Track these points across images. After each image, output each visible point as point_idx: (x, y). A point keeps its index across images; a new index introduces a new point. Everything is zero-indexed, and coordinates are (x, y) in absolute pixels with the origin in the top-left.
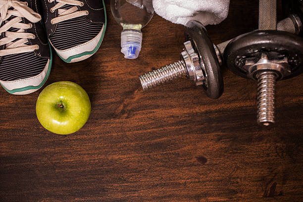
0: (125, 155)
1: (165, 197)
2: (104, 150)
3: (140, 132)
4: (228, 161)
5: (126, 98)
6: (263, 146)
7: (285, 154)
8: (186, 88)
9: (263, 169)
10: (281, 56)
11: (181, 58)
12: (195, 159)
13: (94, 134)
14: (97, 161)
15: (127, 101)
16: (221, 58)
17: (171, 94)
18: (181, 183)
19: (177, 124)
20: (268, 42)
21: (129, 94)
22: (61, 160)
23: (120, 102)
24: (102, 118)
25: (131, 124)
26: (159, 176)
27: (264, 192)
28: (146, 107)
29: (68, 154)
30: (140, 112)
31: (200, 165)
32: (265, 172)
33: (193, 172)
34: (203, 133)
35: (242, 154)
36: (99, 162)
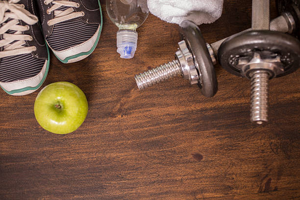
0: (122, 152)
1: (162, 194)
2: (102, 149)
3: (137, 130)
4: (223, 158)
5: (123, 97)
6: (258, 143)
7: (279, 150)
8: (182, 86)
9: (258, 165)
10: (274, 55)
11: (176, 58)
12: (192, 156)
13: (92, 133)
14: (95, 159)
15: (124, 100)
16: (215, 57)
17: (167, 92)
18: (177, 179)
19: (173, 121)
20: (260, 41)
21: (126, 92)
22: (60, 159)
23: (117, 101)
24: (99, 117)
25: (128, 122)
26: (155, 173)
27: (259, 188)
28: (142, 106)
29: (67, 153)
30: (136, 110)
31: (196, 162)
32: (260, 168)
33: (190, 168)
34: (198, 130)
35: (237, 150)
36: (97, 160)
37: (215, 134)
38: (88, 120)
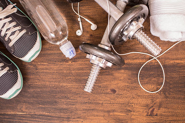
0: (70, 83)
1: (90, 110)
2: (58, 80)
3: (80, 71)
4: (128, 93)
6: (150, 87)
7: (162, 92)
9: (148, 100)
12: (110, 90)
13: (53, 70)
18: (100, 103)
22: (33, 83)
24: (59, 61)
25: (75, 66)
26: (88, 98)
27: (147, 113)
28: (84, 57)
29: (38, 80)
30: (81, 60)
31: (112, 94)
32: (149, 102)
33: (108, 97)
35: (137, 90)
36: (55, 86)
38: (51, 62)
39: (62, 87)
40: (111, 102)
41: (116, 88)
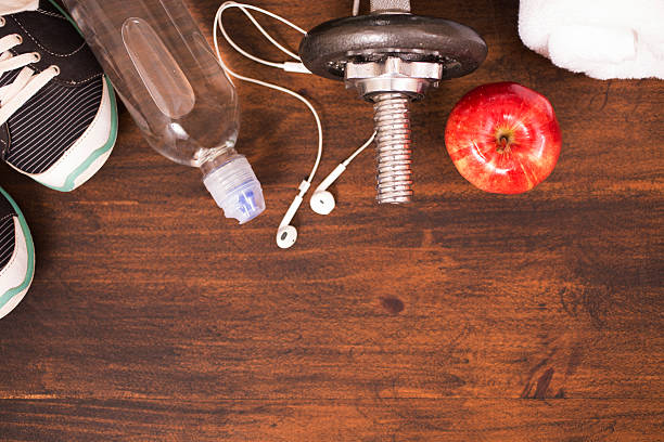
0: (223, 278)
1: (303, 379)
2: (179, 265)
3: (262, 231)
4: (448, 313)
6: (532, 286)
7: (580, 307)
9: (527, 336)
12: (378, 302)
13: (160, 229)
14: (163, 288)
18: (341, 350)
19: (345, 220)
22: (84, 279)
24: (180, 194)
26: (294, 331)
27: (524, 387)
28: (278, 177)
29: (101, 267)
31: (387, 315)
32: (531, 343)
33: (371, 329)
34: (400, 245)
35: (484, 299)
36: (166, 289)
37: (436, 257)
38: (153, 198)
39: (193, 292)
40: (386, 349)
41: (402, 293)
